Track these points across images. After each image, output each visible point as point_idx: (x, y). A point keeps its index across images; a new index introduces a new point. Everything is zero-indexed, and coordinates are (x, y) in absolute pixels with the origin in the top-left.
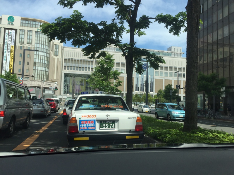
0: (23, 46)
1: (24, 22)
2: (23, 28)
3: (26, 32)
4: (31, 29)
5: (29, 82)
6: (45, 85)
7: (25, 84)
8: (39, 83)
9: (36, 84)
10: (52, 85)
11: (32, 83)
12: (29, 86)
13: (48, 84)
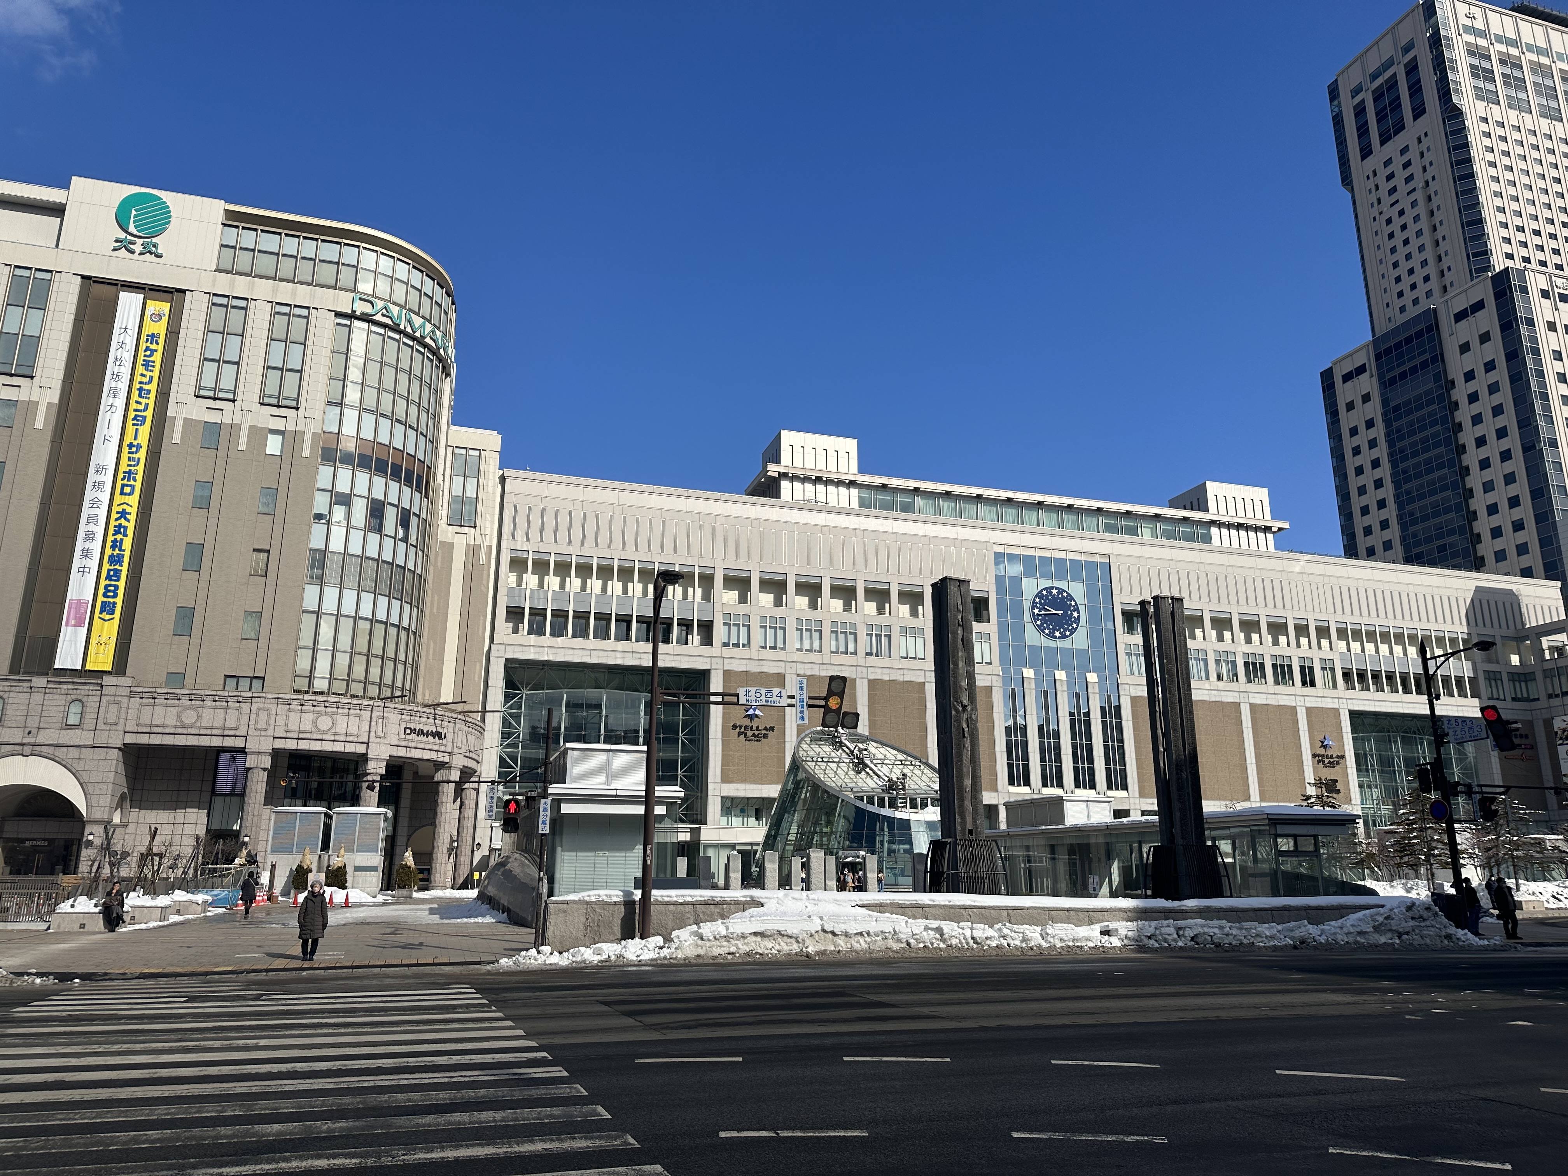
0: (227, 420)
1: (248, 238)
2: (240, 286)
3: (260, 316)
4: (302, 295)
5: (268, 718)
6: (403, 743)
7: (226, 732)
8: (354, 721)
9: (326, 732)
10: (453, 742)
11: (293, 726)
12: (267, 745)
13: (421, 733)
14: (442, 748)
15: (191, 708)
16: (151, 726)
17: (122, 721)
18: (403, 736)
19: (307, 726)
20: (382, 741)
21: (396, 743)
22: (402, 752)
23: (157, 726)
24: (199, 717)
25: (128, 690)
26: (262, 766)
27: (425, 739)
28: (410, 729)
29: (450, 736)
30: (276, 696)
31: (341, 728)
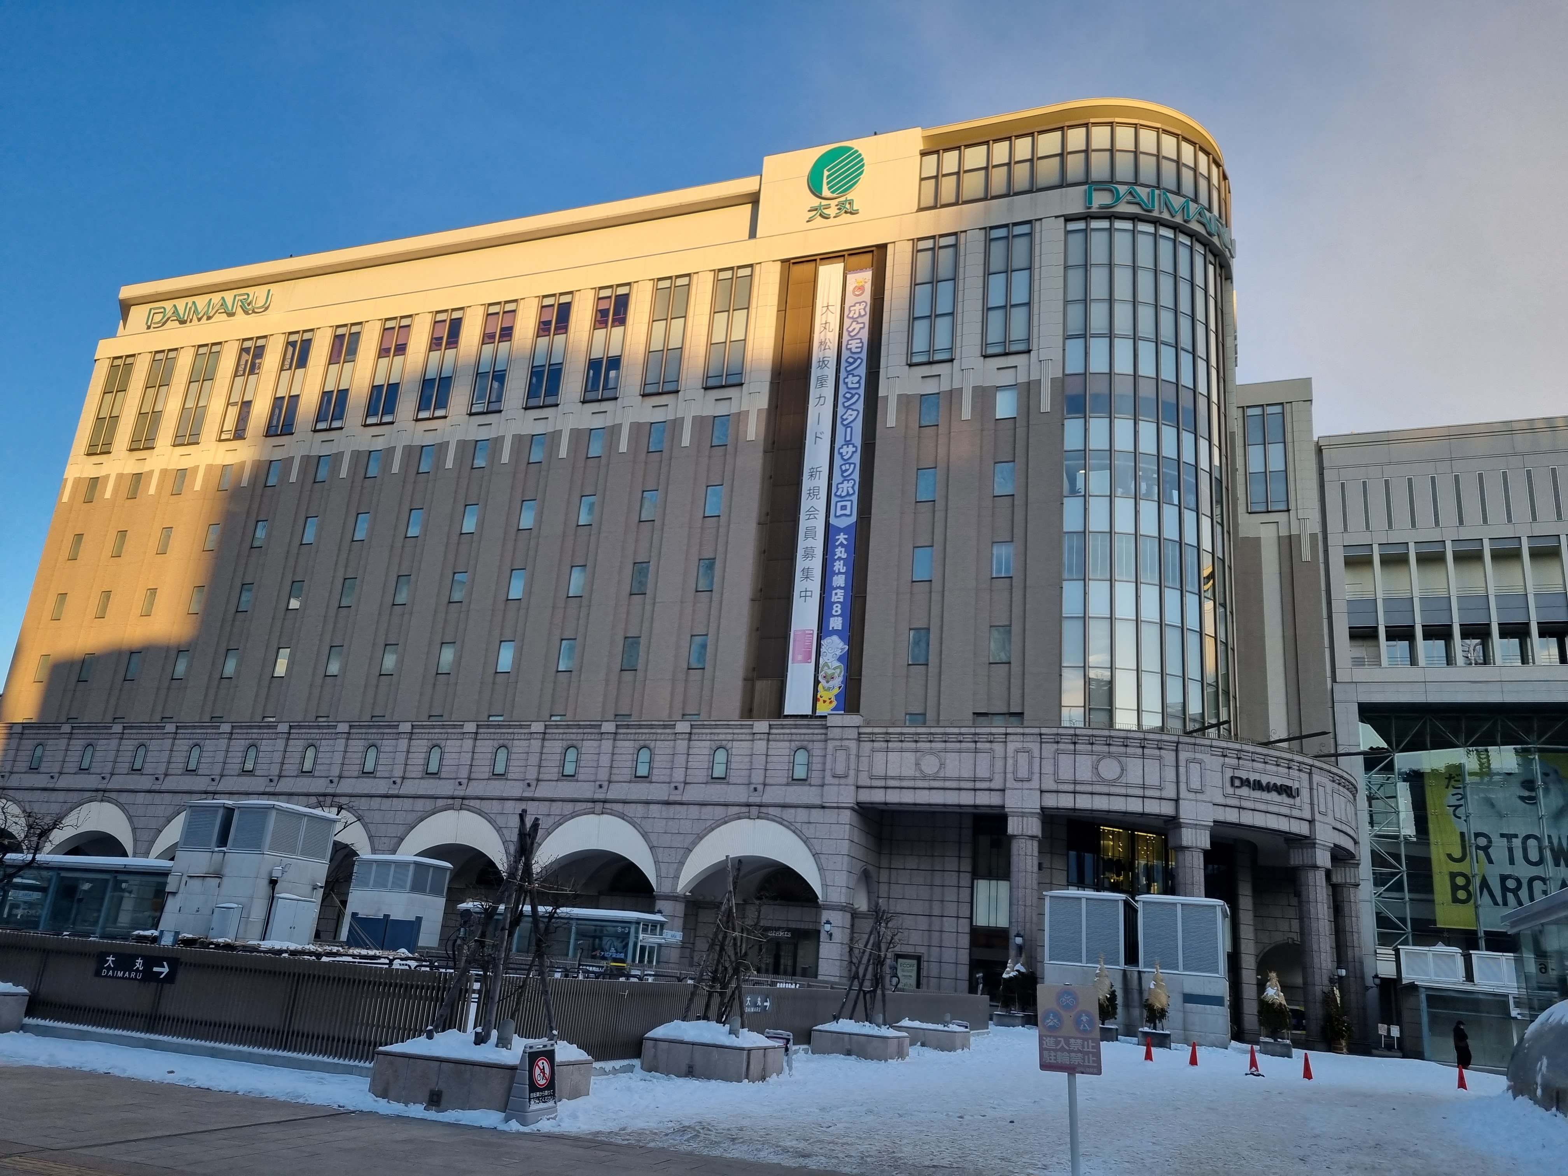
0: (945, 387)
1: (951, 161)
3: (973, 249)
4: (1021, 208)
5: (1031, 764)
6: (1230, 802)
7: (979, 785)
8: (1152, 767)
9: (1112, 783)
10: (1312, 804)
11: (1066, 774)
12: (1033, 803)
13: (1258, 786)
14: (1296, 813)
15: (932, 752)
16: (886, 778)
17: (852, 773)
18: (1230, 790)
19: (1085, 772)
20: (1200, 797)
21: (1222, 801)
22: (1231, 816)
23: (893, 778)
24: (942, 765)
25: (855, 731)
26: (1030, 833)
27: (1265, 795)
28: (1240, 779)
29: (1305, 793)
30: (1036, 731)
31: (1134, 774)
